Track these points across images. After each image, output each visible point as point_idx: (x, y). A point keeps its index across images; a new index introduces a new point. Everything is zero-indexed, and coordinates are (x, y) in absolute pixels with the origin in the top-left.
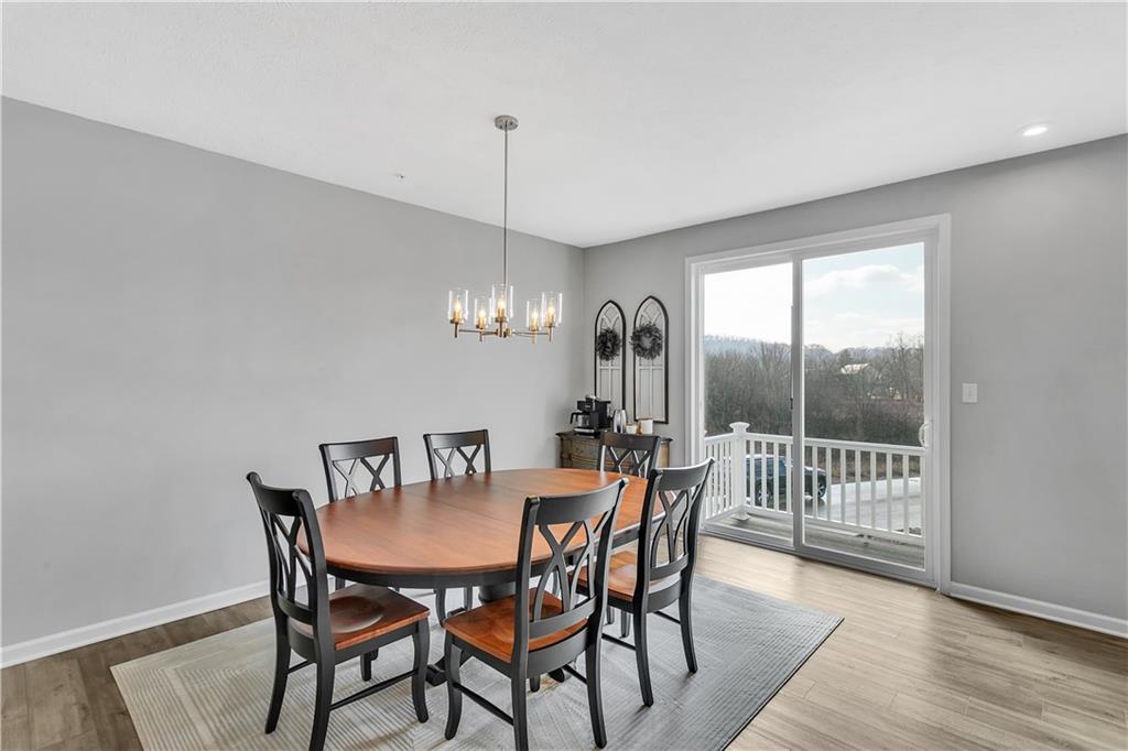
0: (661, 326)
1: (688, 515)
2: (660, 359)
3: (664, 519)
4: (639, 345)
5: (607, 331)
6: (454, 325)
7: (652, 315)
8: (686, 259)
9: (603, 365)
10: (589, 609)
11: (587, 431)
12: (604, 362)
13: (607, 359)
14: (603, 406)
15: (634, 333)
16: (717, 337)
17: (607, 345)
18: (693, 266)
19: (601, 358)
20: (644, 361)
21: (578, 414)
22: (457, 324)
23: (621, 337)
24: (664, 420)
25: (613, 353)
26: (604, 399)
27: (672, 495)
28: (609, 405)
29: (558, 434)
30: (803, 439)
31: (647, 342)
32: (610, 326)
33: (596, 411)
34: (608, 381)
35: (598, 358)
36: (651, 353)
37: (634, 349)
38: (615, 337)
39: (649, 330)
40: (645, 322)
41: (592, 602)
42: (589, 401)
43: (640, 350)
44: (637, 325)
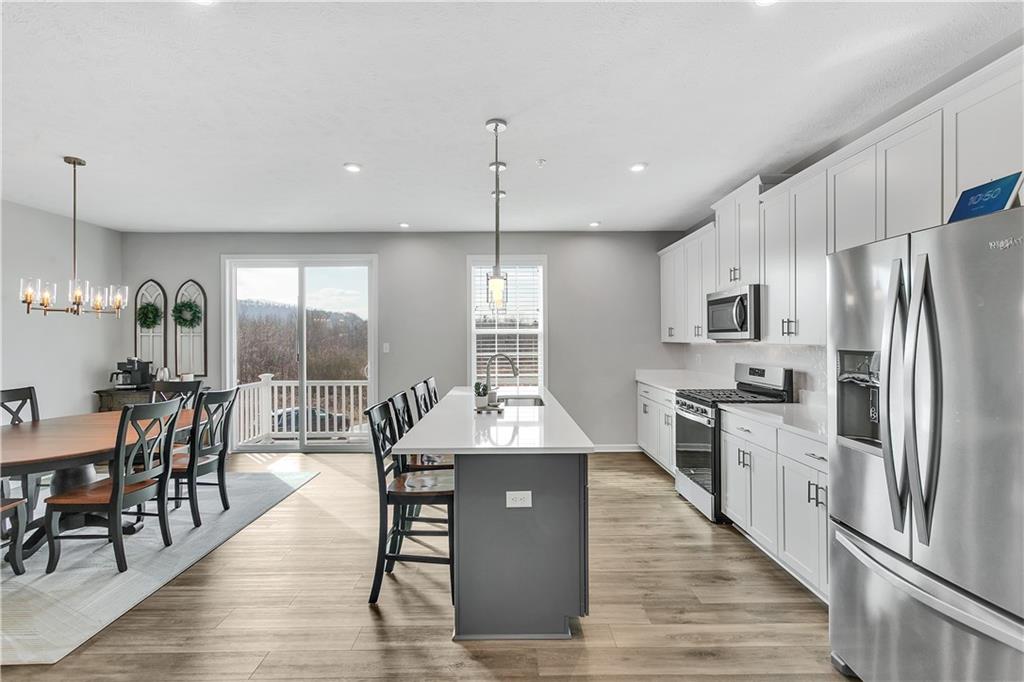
0: (200, 302)
1: (223, 419)
2: (199, 329)
3: (206, 424)
4: (180, 317)
5: (148, 304)
6: (26, 305)
7: (191, 294)
8: (222, 256)
9: (143, 332)
10: (160, 470)
11: (130, 387)
12: (144, 330)
13: (148, 328)
14: (144, 366)
15: (175, 307)
16: (258, 302)
17: (147, 316)
18: (228, 262)
19: (142, 326)
20: (185, 329)
21: (118, 374)
22: (29, 304)
23: (163, 310)
24: (203, 373)
25: (154, 323)
26: (145, 360)
27: (213, 407)
28: (150, 365)
29: (97, 392)
30: (305, 381)
31: (187, 315)
32: (151, 300)
33: (139, 369)
34: (150, 345)
35: (138, 327)
36: (192, 323)
37: (176, 320)
38: (156, 310)
39: (189, 306)
40: (186, 299)
41: (162, 467)
42: (131, 362)
43: (180, 320)
44: (179, 301)
